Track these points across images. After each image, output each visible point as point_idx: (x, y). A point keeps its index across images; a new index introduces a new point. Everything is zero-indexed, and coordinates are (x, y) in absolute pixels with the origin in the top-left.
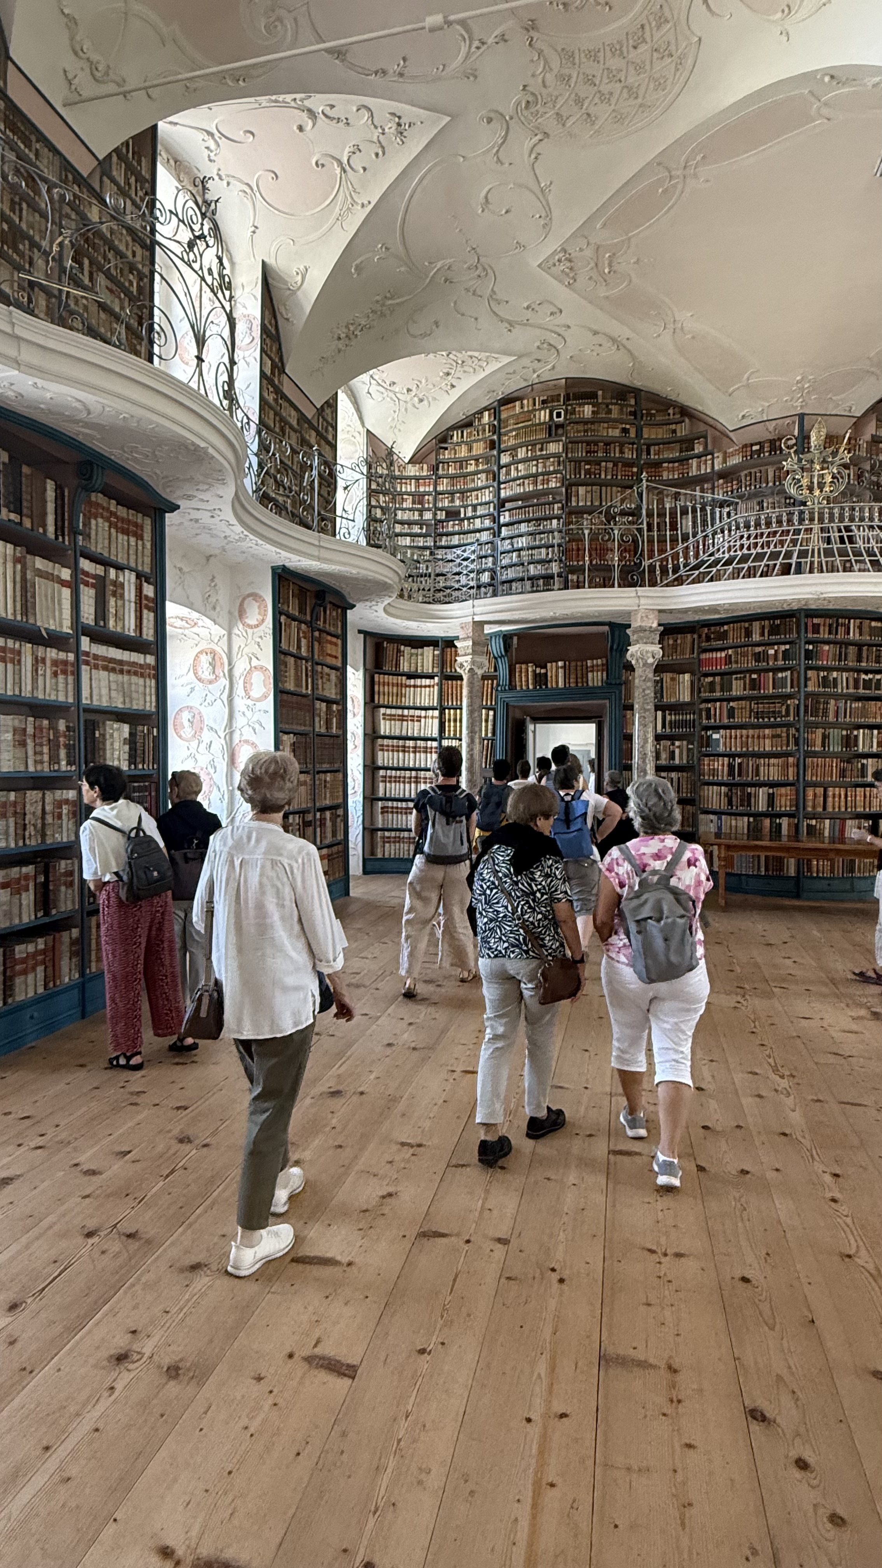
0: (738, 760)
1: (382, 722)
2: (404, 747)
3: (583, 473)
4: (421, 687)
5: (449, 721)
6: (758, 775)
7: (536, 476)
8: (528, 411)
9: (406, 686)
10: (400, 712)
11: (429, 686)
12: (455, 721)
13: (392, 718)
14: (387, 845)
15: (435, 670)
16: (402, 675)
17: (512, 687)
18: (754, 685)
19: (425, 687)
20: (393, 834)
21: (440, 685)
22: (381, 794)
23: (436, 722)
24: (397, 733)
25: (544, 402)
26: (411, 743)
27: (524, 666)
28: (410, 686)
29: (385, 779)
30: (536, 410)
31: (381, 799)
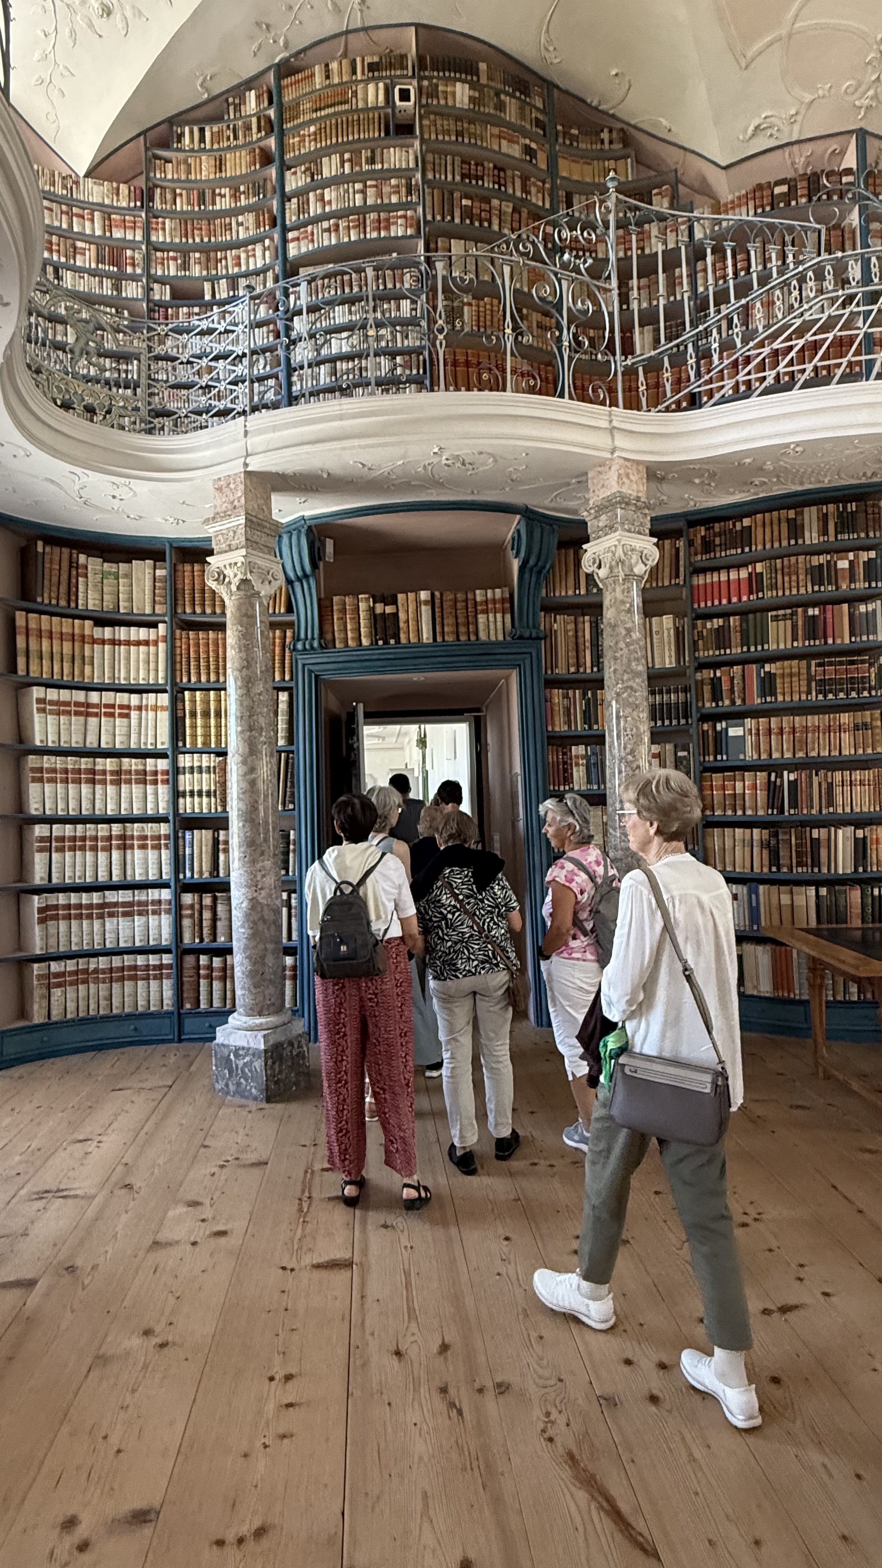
0: (788, 777)
1: (37, 718)
2: (93, 772)
3: (457, 214)
4: (128, 643)
5: (193, 714)
6: (831, 802)
7: (362, 211)
8: (341, 84)
9: (94, 641)
10: (79, 696)
11: (147, 643)
12: (206, 714)
13: (61, 709)
14: (57, 992)
15: (159, 609)
16: (83, 618)
17: (326, 643)
18: (813, 628)
19: (138, 643)
20: (71, 965)
21: (171, 640)
22: (39, 876)
23: (164, 718)
24: (75, 742)
25: (372, 67)
26: (109, 764)
27: (348, 600)
28: (103, 642)
29: (48, 845)
30: (357, 82)
31: (38, 891)
